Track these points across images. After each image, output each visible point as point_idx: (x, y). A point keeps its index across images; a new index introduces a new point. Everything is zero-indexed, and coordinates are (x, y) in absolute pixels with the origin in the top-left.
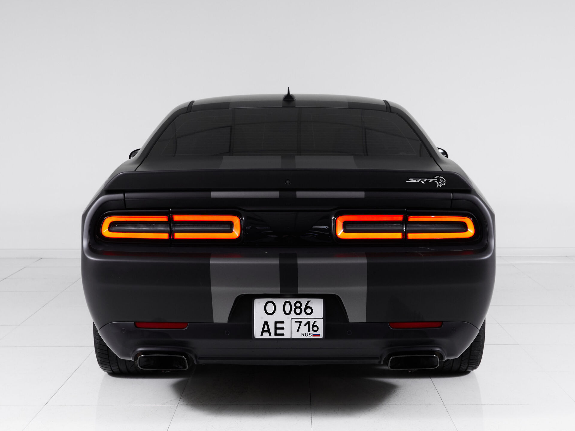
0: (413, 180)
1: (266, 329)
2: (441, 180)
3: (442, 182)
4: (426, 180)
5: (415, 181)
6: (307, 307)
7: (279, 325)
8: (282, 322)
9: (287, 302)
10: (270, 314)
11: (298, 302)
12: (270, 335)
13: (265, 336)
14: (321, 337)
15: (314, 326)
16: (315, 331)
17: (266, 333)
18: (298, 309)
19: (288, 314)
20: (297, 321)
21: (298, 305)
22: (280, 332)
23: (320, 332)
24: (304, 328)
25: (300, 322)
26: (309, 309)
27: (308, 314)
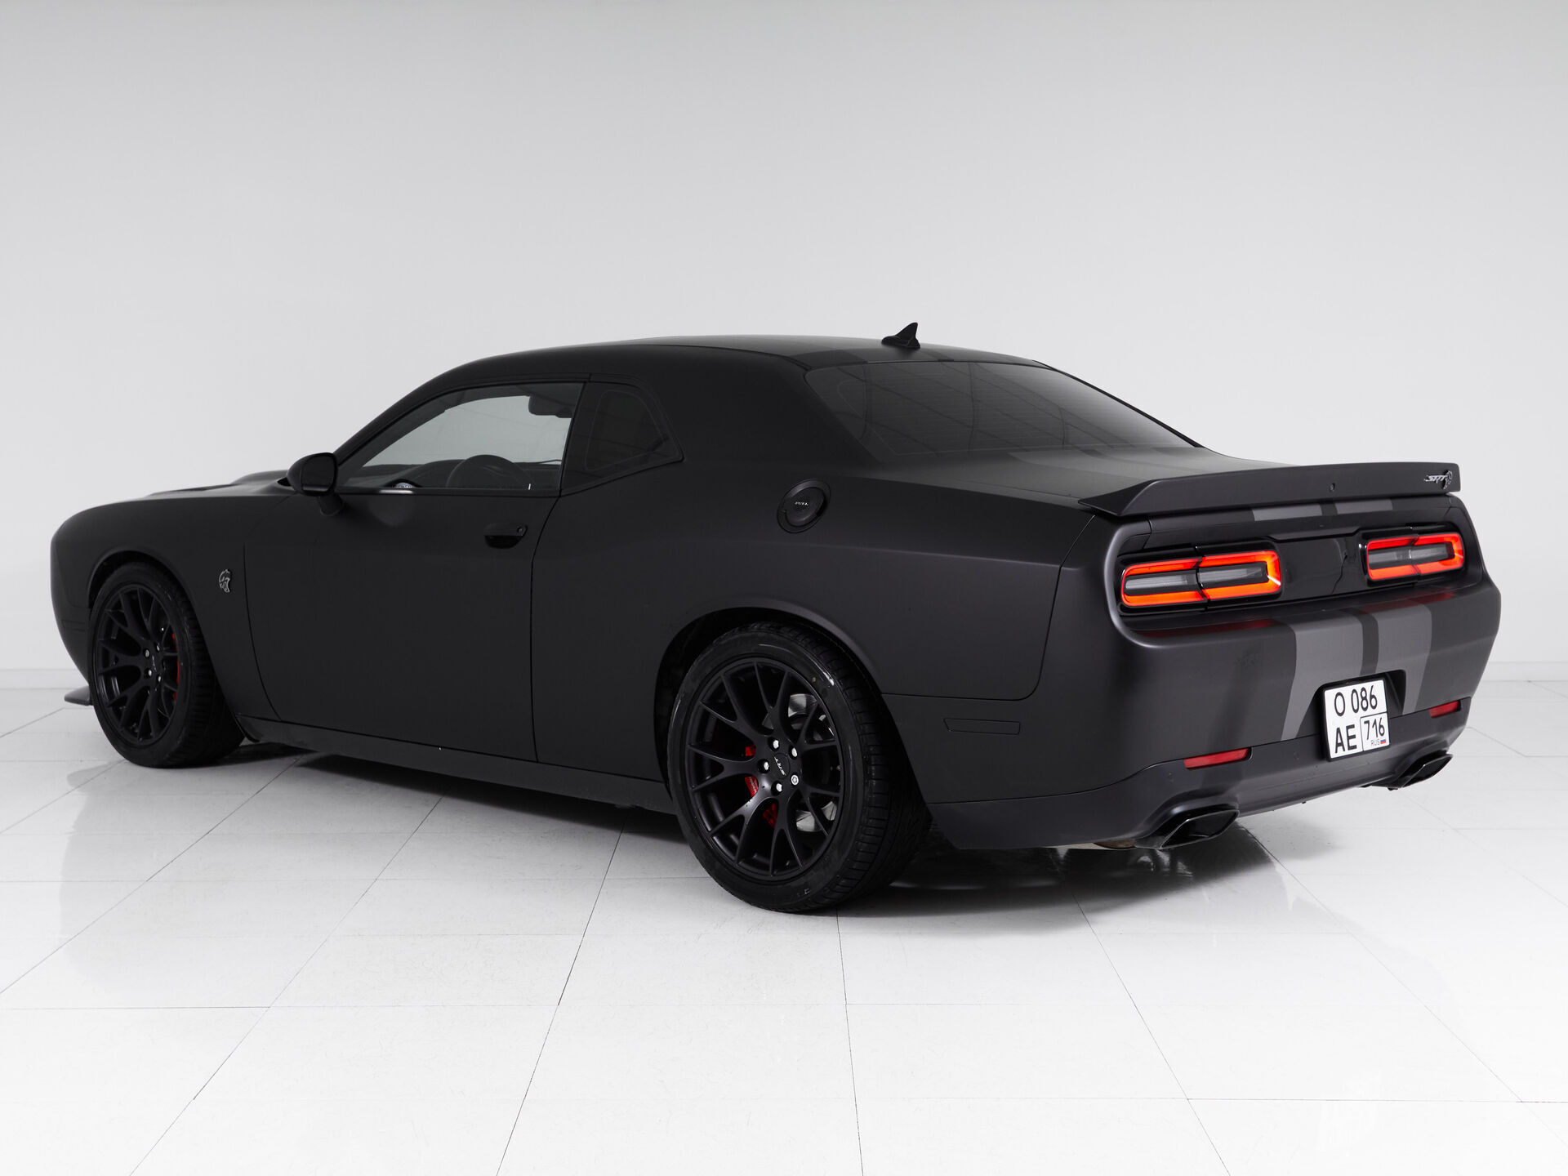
1: (1339, 741)
6: (1372, 697)
7: (1351, 732)
8: (1353, 726)
9: (1354, 691)
10: (1340, 715)
11: (1363, 689)
12: (1344, 750)
13: (1341, 753)
14: (1387, 743)
15: (1381, 726)
16: (1382, 735)
17: (1340, 748)
18: (1364, 702)
19: (1356, 711)
20: (1365, 722)
21: (1364, 695)
22: (1352, 742)
23: (1386, 736)
24: (1373, 731)
25: (1367, 722)
26: (1373, 700)
27: (1374, 707)
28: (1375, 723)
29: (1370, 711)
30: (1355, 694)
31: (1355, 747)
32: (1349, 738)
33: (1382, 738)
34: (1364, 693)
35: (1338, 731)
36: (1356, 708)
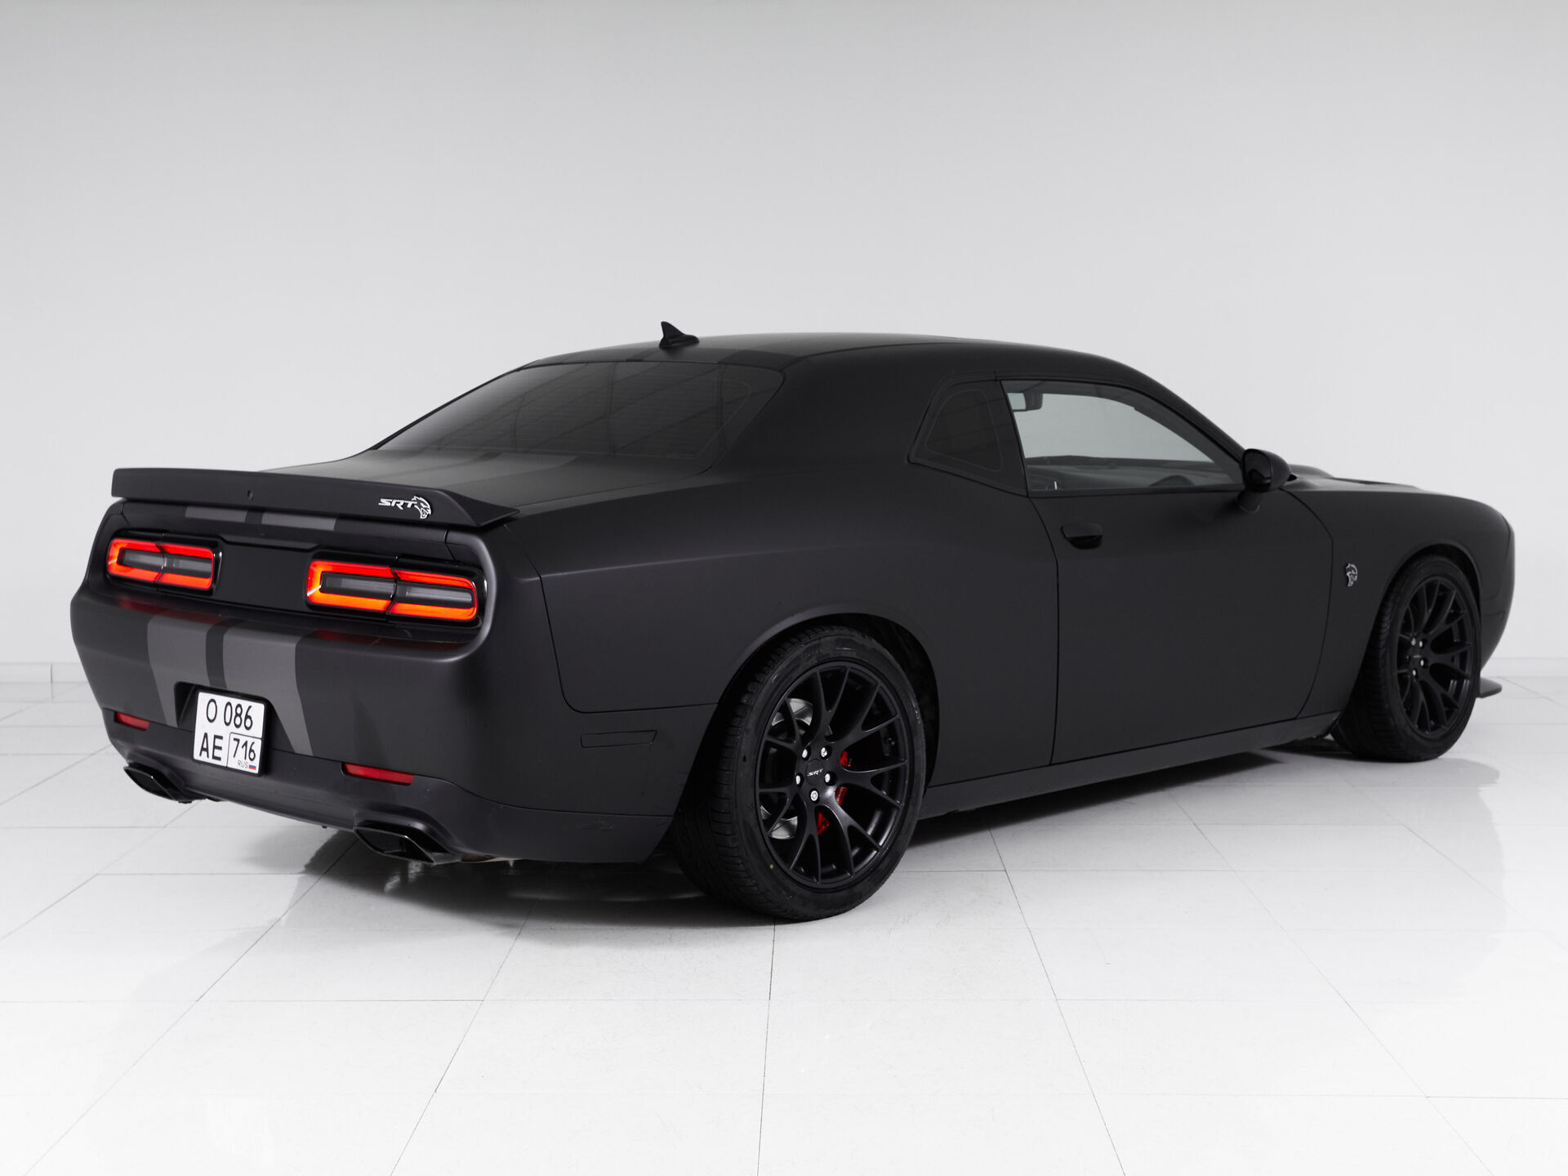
0: (385, 502)
1: (205, 746)
2: (422, 504)
3: (426, 509)
4: (402, 502)
5: (389, 504)
6: (247, 717)
7: (218, 743)
8: (221, 738)
9: (229, 704)
10: (211, 721)
11: (239, 706)
12: (208, 756)
13: (204, 758)
14: (256, 771)
15: (251, 750)
16: (252, 760)
17: (204, 753)
18: (238, 719)
19: (227, 724)
20: (235, 739)
21: (239, 711)
22: (218, 753)
23: (256, 763)
24: (241, 751)
25: (238, 740)
26: (248, 721)
27: (248, 728)
28: (246, 744)
29: (242, 729)
30: (229, 707)
31: (219, 759)
32: (215, 747)
33: (252, 763)
34: (239, 709)
35: (206, 736)
36: (228, 721)
